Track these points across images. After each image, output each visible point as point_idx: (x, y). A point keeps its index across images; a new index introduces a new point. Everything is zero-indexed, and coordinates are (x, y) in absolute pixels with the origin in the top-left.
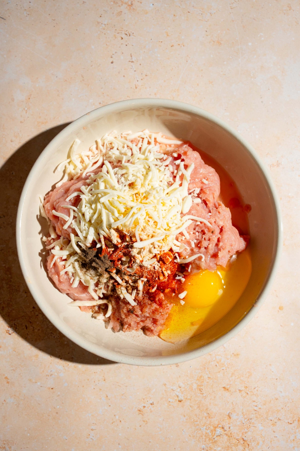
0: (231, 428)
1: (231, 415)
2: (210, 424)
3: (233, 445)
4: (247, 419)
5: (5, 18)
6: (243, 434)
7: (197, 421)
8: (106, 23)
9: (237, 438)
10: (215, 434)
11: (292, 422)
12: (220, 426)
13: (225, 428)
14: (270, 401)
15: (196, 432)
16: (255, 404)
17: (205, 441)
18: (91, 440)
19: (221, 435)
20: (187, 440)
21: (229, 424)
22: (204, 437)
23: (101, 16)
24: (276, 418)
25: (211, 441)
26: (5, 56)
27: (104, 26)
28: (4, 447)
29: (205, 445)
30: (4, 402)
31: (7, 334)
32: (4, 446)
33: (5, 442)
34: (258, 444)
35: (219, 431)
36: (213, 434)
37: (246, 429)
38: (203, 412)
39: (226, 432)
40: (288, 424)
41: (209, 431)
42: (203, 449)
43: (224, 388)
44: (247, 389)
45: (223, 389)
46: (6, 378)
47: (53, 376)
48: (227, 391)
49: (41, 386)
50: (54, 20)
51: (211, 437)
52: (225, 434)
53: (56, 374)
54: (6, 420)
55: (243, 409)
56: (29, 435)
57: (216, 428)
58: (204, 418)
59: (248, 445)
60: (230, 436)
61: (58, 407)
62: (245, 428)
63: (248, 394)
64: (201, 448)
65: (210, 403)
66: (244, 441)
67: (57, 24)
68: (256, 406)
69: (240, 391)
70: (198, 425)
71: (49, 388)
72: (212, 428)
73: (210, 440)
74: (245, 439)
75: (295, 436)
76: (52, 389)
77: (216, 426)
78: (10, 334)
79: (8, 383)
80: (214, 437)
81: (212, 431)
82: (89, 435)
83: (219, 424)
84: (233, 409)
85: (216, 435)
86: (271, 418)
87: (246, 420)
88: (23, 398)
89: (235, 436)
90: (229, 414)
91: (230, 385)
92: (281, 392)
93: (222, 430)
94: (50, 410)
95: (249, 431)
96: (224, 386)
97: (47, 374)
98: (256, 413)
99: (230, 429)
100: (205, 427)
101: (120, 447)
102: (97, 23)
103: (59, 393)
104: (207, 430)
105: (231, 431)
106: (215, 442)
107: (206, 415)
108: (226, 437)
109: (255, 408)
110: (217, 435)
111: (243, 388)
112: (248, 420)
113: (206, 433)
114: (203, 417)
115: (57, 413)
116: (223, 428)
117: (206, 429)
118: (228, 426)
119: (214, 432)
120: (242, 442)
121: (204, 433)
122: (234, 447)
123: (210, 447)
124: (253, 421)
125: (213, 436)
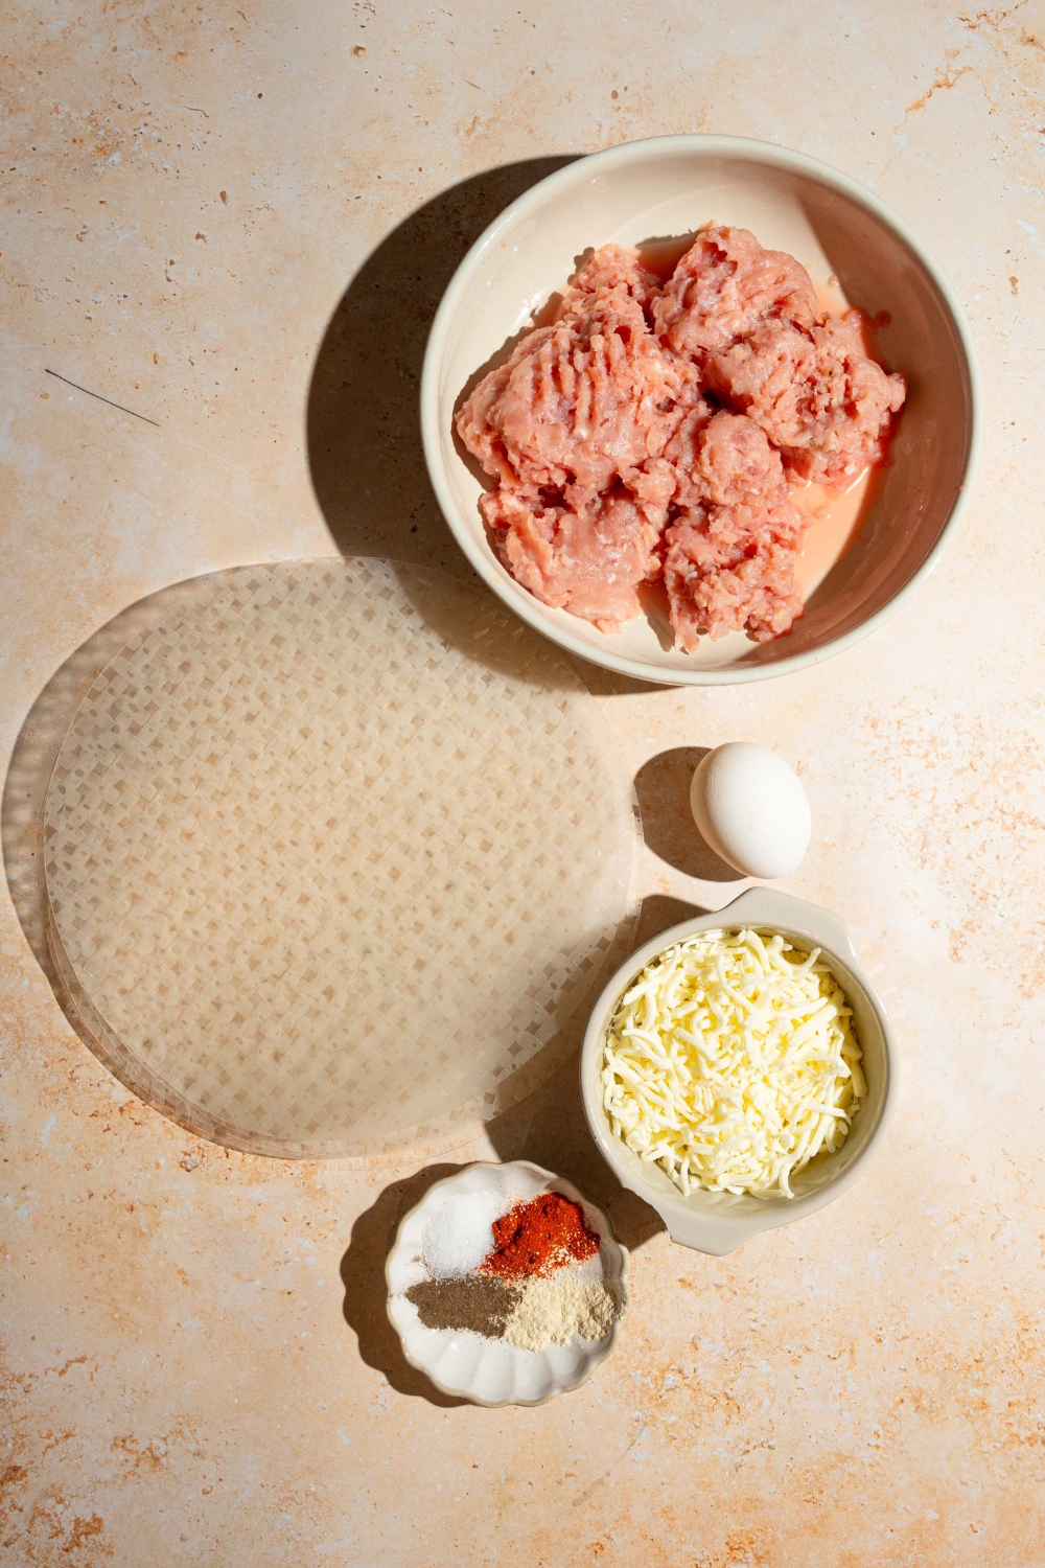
0: (700, 1371)
1: (697, 1342)
2: (650, 1364)
3: (702, 1408)
4: (735, 1349)
5: (156, 422)
6: (725, 1384)
7: (621, 1359)
8: (398, 434)
9: (713, 1392)
10: (662, 1386)
11: (836, 1356)
12: (673, 1367)
13: (686, 1372)
14: (788, 1309)
15: (621, 1382)
16: (752, 1315)
17: (641, 1403)
18: (381, 1409)
19: (677, 1387)
20: (599, 1401)
21: (694, 1361)
22: (638, 1394)
23: (385, 418)
24: (801, 1347)
25: (654, 1403)
26: (159, 514)
27: (393, 441)
28: (180, 1431)
29: (640, 1411)
30: (177, 1328)
31: (183, 1171)
32: (178, 1428)
33: (181, 1420)
34: (760, 1405)
35: (671, 1379)
36: (659, 1386)
37: (732, 1373)
38: (635, 1337)
39: (687, 1381)
40: (828, 1359)
41: (649, 1379)
42: (637, 1421)
43: (681, 1280)
44: (734, 1282)
45: (679, 1284)
46: (181, 1272)
47: (291, 1264)
48: (688, 1288)
49: (264, 1289)
50: (274, 426)
51: (653, 1392)
52: (686, 1385)
53: (298, 1259)
54: (183, 1368)
55: (724, 1329)
56: (236, 1401)
57: (664, 1371)
58: (638, 1351)
59: (738, 1408)
60: (696, 1389)
61: (304, 1334)
62: (730, 1370)
63: (735, 1293)
64: (632, 1419)
65: (651, 1317)
66: (728, 1399)
67: (282, 435)
68: (755, 1321)
69: (718, 1287)
70: (624, 1367)
71: (282, 1292)
72: (656, 1372)
73: (651, 1399)
74: (730, 1394)
75: (845, 1387)
76: (289, 1293)
77: (665, 1366)
78: (189, 1171)
79: (185, 1282)
80: (661, 1393)
81: (656, 1379)
82: (377, 1397)
83: (671, 1364)
84: (703, 1328)
85: (665, 1387)
86: (788, 1347)
87: (732, 1352)
88: (221, 1318)
89: (707, 1390)
90: (693, 1339)
91: (696, 1273)
92: (812, 1288)
93: (678, 1377)
94: (285, 1342)
95: (739, 1377)
96: (680, 1277)
97: (277, 1260)
98: (755, 1337)
99: (697, 1373)
100: (640, 1372)
101: (448, 1422)
102: (377, 433)
103: (305, 1303)
104: (646, 1377)
105: (698, 1379)
106: (664, 1404)
107: (641, 1342)
108: (687, 1393)
109: (754, 1325)
110: (669, 1387)
111: (724, 1282)
112: (738, 1351)
113: (643, 1385)
114: (635, 1349)
115: (302, 1349)
116: (680, 1372)
117: (642, 1375)
118: (692, 1366)
119: (660, 1382)
120: (723, 1401)
121: (638, 1384)
122: (705, 1414)
123: (652, 1416)
124: (748, 1353)
125: (659, 1391)
